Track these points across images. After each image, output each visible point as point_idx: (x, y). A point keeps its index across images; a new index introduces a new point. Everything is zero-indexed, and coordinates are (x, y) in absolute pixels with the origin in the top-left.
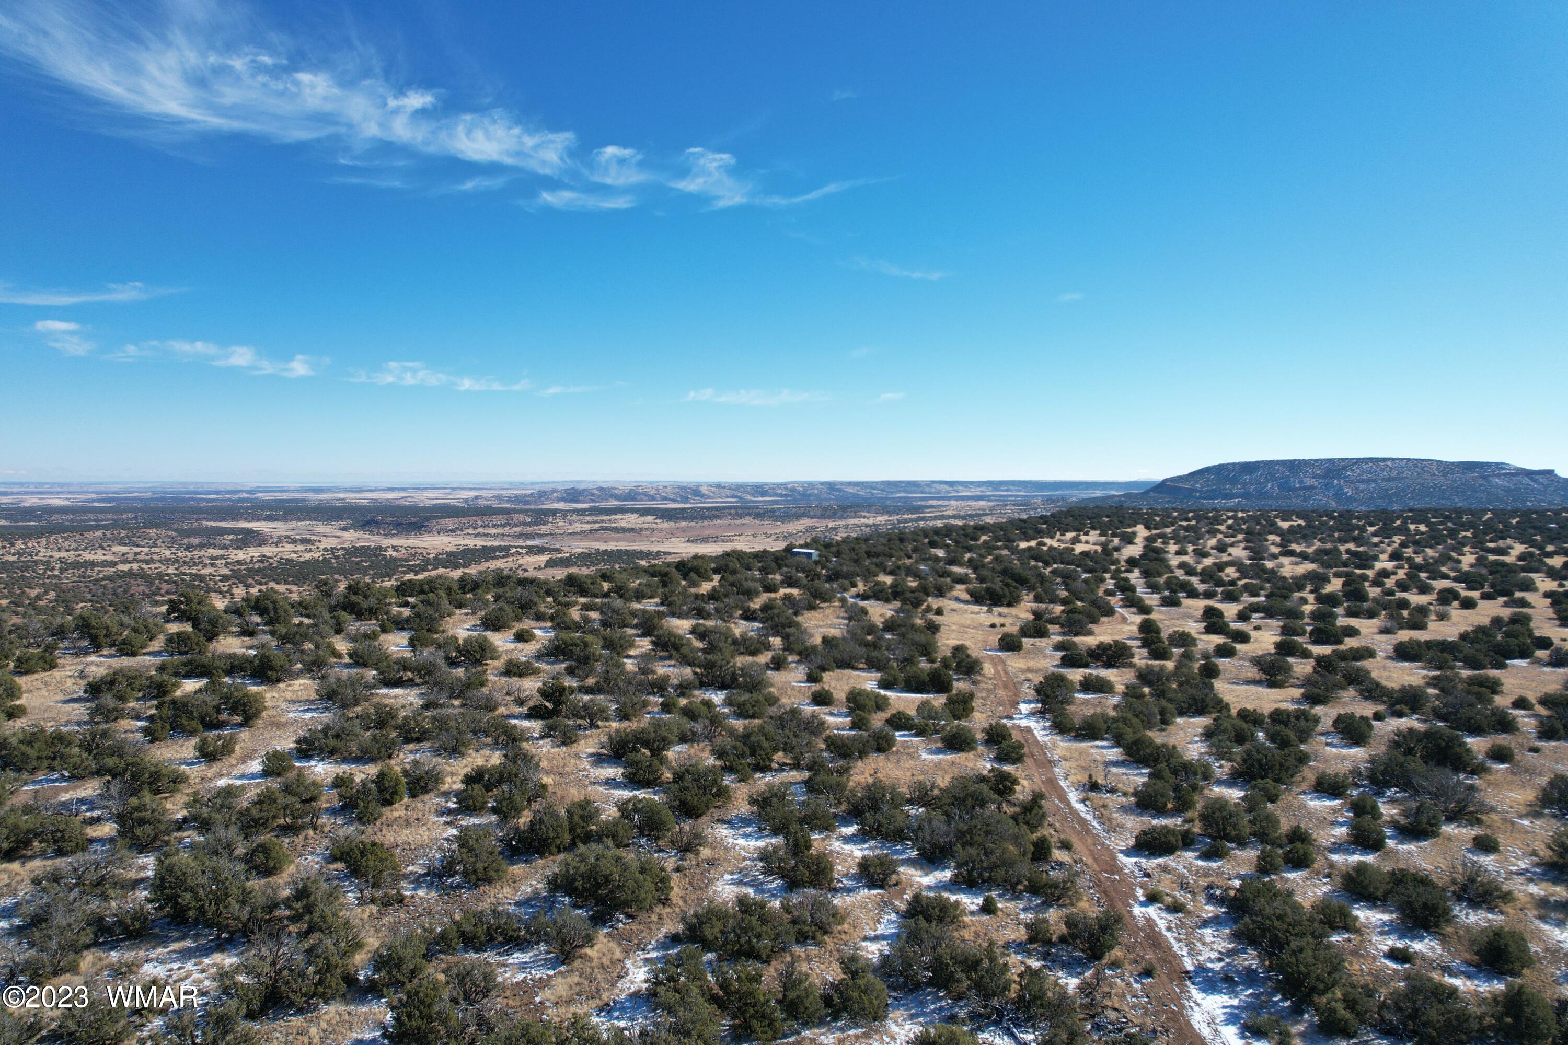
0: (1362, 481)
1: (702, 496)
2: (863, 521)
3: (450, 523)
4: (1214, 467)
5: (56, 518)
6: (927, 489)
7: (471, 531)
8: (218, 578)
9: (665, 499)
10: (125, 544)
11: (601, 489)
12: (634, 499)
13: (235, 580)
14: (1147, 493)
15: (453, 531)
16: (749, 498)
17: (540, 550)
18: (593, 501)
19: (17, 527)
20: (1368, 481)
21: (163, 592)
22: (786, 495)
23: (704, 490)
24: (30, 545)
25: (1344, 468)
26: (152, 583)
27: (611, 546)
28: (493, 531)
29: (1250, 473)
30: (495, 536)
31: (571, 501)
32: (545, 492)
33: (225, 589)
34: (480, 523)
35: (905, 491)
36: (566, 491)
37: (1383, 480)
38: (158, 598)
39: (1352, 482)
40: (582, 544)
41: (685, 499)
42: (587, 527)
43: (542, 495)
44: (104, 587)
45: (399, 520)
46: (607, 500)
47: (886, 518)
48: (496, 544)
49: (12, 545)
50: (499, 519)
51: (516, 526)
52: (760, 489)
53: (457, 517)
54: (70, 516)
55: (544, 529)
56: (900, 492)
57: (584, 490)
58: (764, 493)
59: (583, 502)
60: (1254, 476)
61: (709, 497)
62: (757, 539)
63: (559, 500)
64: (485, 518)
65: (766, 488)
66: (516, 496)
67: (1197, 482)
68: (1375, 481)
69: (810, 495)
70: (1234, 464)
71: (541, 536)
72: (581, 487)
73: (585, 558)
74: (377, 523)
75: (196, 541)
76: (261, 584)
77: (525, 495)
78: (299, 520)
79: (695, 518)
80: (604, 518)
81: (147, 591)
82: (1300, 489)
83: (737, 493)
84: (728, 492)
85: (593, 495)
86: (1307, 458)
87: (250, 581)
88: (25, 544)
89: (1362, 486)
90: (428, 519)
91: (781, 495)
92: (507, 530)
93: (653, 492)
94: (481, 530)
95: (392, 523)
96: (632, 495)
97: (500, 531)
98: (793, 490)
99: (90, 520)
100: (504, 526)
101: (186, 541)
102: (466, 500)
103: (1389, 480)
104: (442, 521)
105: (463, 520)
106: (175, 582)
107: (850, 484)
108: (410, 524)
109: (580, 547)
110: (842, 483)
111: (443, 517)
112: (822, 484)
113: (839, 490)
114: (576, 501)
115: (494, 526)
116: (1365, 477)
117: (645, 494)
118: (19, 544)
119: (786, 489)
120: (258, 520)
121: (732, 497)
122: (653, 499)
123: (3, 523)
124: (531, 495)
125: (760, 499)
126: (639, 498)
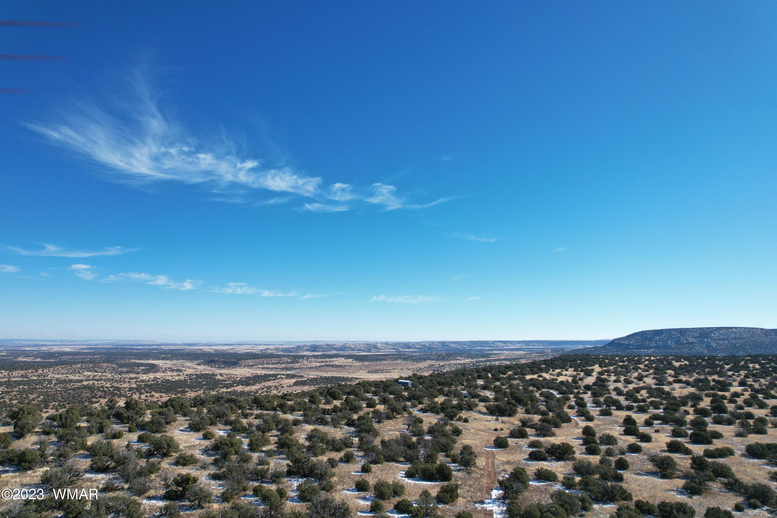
0: (721, 339)
2: (458, 362)
3: (250, 362)
4: (640, 332)
5: (64, 358)
6: (492, 345)
7: (260, 366)
8: (127, 389)
9: (359, 350)
10: (90, 371)
11: (328, 345)
12: (344, 350)
13: (135, 391)
14: (605, 346)
15: (251, 366)
16: (402, 350)
17: (293, 376)
18: (324, 351)
19: (44, 362)
20: (724, 339)
21: (97, 396)
22: (420, 348)
23: (379, 346)
24: (45, 371)
25: (710, 332)
26: (93, 392)
27: (329, 375)
28: (271, 366)
29: (659, 335)
30: (272, 369)
31: (313, 351)
32: (300, 347)
33: (129, 395)
34: (265, 362)
35: (481, 346)
36: (310, 346)
37: (732, 339)
38: (94, 400)
39: (715, 340)
40: (314, 373)
41: (369, 350)
42: (318, 364)
43: (299, 348)
44: (69, 394)
45: (226, 360)
46: (331, 351)
47: (470, 360)
48: (271, 373)
49: (37, 371)
50: (275, 360)
51: (283, 363)
52: (407, 345)
53: (254, 359)
54: (71, 357)
55: (297, 365)
56: (478, 346)
57: (320, 345)
58: (409, 347)
59: (318, 351)
60: (661, 337)
61: (381, 349)
62: (403, 371)
63: (306, 350)
64: (268, 360)
65: (410, 344)
66: (286, 349)
67: (631, 340)
68: (727, 339)
69: (432, 348)
70: (650, 331)
71: (295, 369)
72: (318, 344)
73: (314, 381)
74: (215, 361)
75: (125, 370)
76: (148, 393)
77: (290, 348)
78: (178, 359)
79: (373, 360)
80: (327, 360)
81: (90, 396)
82: (686, 343)
83: (395, 347)
84: (391, 347)
85: (324, 348)
86: (688, 327)
87: (143, 391)
88: (43, 371)
89: (721, 342)
90: (240, 360)
91: (418, 348)
92: (278, 366)
93: (353, 347)
94: (265, 366)
96: (343, 348)
97: (275, 366)
98: (424, 346)
99: (79, 359)
100: (277, 364)
101: (120, 370)
102: (261, 350)
103: (735, 339)
104: (246, 361)
105: (257, 360)
106: (105, 391)
107: (453, 342)
108: (231, 362)
109: (313, 375)
110: (449, 342)
111: (247, 359)
112: (439, 342)
113: (447, 346)
114: (315, 351)
115: (272, 364)
116: (722, 337)
117: (350, 348)
118: (40, 371)
119: (421, 345)
120: (159, 359)
121: (393, 349)
122: (353, 350)
123: (39, 360)
124: (294, 347)
125: (407, 350)
126: (346, 349)
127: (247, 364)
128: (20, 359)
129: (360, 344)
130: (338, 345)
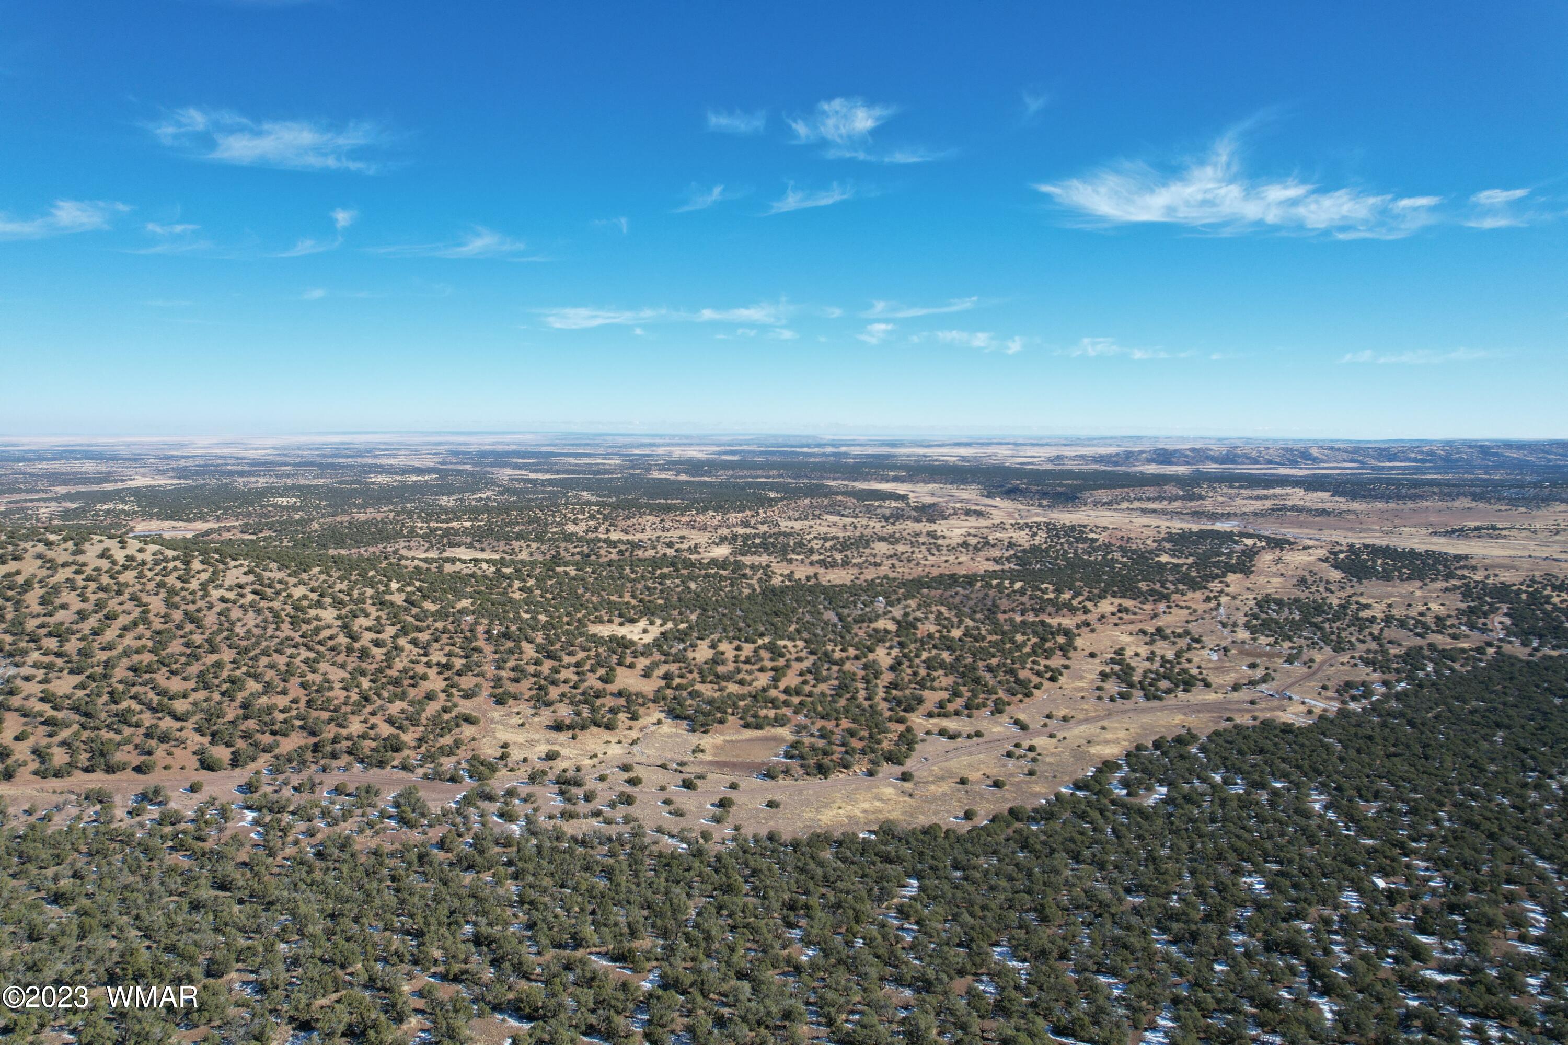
1: (1314, 459)
3: (1104, 495)
7: (1128, 505)
9: (1270, 462)
11: (1194, 450)
12: (1233, 462)
16: (1374, 463)
18: (1187, 463)
22: (1422, 461)
23: (1315, 452)
28: (1153, 506)
31: (1162, 463)
32: (1131, 453)
34: (1133, 496)
36: (1155, 451)
41: (1294, 464)
43: (1129, 456)
45: (1044, 489)
46: (1203, 463)
50: (1151, 492)
52: (1385, 452)
53: (1107, 488)
57: (1176, 451)
58: (1392, 457)
59: (1177, 464)
61: (1322, 461)
63: (1150, 461)
64: (1137, 490)
65: (1394, 451)
66: (1101, 456)
72: (1170, 447)
74: (1021, 491)
77: (1111, 456)
78: (925, 482)
83: (1356, 457)
84: (1345, 456)
85: (1186, 456)
90: (1079, 488)
91: (1415, 460)
93: (1254, 454)
94: (1139, 504)
95: (1038, 492)
96: (1230, 457)
98: (1431, 454)
102: (1049, 460)
104: (1095, 493)
105: (1117, 492)
108: (1060, 494)
111: (1093, 486)
113: (1496, 454)
114: (1170, 463)
115: (1149, 499)
117: (1246, 457)
119: (1422, 452)
121: (1352, 461)
122: (1256, 462)
123: (683, 477)
124: (1117, 454)
125: (1388, 464)
126: (1240, 460)
127: (1098, 499)
128: (656, 475)
129: (1268, 448)
130: (1218, 449)
